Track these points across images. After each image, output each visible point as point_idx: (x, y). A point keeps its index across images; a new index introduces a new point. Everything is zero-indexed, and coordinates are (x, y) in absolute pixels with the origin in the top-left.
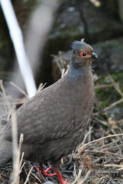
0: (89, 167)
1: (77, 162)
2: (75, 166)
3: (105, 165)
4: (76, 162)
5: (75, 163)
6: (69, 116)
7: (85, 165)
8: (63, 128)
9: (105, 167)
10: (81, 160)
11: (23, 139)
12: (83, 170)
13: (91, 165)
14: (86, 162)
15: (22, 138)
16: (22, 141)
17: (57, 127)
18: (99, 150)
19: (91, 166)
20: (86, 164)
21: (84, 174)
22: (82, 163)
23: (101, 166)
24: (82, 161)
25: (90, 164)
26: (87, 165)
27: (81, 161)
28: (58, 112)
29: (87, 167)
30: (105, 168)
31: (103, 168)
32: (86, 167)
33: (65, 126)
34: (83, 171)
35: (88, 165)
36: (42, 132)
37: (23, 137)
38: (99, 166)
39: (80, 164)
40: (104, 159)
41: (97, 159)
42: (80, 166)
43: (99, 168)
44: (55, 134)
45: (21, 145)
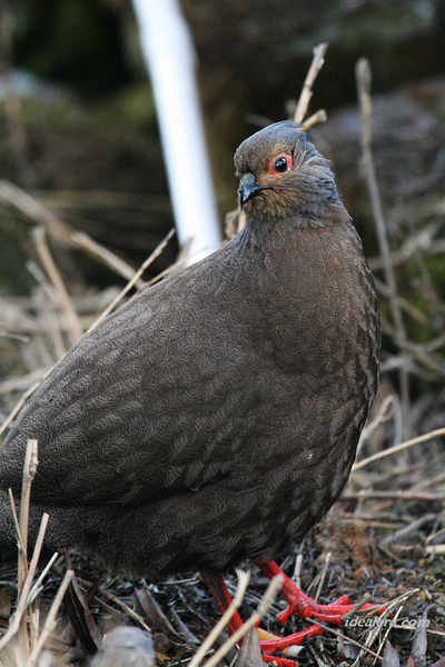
0: (358, 558)
1: (309, 543)
2: (299, 558)
3: (429, 549)
4: (306, 544)
5: (302, 546)
6: (234, 399)
7: (342, 552)
8: (210, 448)
9: (429, 555)
10: (326, 532)
11: (36, 461)
12: (333, 572)
13: (368, 551)
14: (348, 541)
15: (32, 455)
16: (34, 470)
17: (182, 443)
18: (432, 487)
19: (365, 555)
20: (347, 547)
21: (331, 588)
22: (328, 544)
23: (412, 551)
24: (332, 535)
25: (363, 548)
26: (351, 551)
27: (324, 536)
28: (188, 380)
29: (350, 561)
30: (432, 558)
31: (422, 562)
32: (346, 558)
33: (219, 437)
34: (331, 577)
35: (356, 553)
36: (123, 462)
37: (36, 452)
38: (404, 551)
39: (322, 548)
40: (436, 525)
41: (407, 523)
42: (322, 556)
43: (404, 561)
44: (180, 469)
45: (29, 485)
